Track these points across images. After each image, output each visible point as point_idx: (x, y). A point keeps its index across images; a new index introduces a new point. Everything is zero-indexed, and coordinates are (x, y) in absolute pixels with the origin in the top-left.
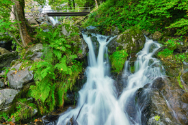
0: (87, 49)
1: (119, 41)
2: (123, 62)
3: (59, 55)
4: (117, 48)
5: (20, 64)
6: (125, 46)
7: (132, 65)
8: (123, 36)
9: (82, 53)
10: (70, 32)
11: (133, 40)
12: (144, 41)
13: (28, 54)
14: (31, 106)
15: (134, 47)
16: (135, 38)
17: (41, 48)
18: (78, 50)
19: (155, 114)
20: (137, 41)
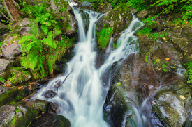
0: (76, 26)
1: (106, 19)
2: (107, 39)
3: (45, 30)
4: (104, 25)
5: (11, 38)
6: (112, 23)
7: (115, 42)
8: (110, 13)
9: (71, 29)
10: (59, 7)
11: (120, 17)
12: (131, 20)
13: (16, 28)
14: (24, 73)
15: (120, 25)
16: (122, 16)
17: (28, 23)
18: (67, 26)
19: (118, 81)
20: (124, 19)
